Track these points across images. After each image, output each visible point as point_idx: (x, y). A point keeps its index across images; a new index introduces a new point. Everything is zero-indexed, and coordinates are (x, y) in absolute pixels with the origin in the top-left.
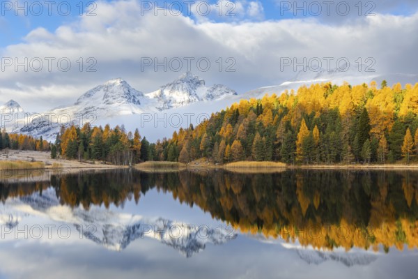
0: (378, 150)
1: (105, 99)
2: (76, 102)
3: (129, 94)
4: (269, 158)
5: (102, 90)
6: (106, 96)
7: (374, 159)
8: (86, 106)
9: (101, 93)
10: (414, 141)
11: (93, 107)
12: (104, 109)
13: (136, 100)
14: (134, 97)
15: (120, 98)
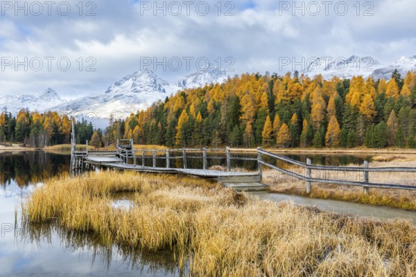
0: (244, 135)
1: (133, 88)
2: (107, 90)
3: (155, 83)
4: (156, 142)
5: (131, 79)
6: (134, 85)
7: (240, 143)
8: (116, 94)
9: (130, 82)
10: (272, 127)
11: (122, 95)
12: (132, 97)
13: (162, 89)
14: (160, 85)
15: (147, 87)
